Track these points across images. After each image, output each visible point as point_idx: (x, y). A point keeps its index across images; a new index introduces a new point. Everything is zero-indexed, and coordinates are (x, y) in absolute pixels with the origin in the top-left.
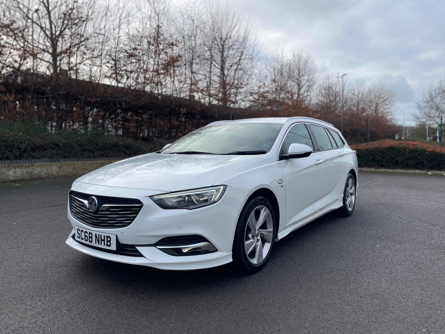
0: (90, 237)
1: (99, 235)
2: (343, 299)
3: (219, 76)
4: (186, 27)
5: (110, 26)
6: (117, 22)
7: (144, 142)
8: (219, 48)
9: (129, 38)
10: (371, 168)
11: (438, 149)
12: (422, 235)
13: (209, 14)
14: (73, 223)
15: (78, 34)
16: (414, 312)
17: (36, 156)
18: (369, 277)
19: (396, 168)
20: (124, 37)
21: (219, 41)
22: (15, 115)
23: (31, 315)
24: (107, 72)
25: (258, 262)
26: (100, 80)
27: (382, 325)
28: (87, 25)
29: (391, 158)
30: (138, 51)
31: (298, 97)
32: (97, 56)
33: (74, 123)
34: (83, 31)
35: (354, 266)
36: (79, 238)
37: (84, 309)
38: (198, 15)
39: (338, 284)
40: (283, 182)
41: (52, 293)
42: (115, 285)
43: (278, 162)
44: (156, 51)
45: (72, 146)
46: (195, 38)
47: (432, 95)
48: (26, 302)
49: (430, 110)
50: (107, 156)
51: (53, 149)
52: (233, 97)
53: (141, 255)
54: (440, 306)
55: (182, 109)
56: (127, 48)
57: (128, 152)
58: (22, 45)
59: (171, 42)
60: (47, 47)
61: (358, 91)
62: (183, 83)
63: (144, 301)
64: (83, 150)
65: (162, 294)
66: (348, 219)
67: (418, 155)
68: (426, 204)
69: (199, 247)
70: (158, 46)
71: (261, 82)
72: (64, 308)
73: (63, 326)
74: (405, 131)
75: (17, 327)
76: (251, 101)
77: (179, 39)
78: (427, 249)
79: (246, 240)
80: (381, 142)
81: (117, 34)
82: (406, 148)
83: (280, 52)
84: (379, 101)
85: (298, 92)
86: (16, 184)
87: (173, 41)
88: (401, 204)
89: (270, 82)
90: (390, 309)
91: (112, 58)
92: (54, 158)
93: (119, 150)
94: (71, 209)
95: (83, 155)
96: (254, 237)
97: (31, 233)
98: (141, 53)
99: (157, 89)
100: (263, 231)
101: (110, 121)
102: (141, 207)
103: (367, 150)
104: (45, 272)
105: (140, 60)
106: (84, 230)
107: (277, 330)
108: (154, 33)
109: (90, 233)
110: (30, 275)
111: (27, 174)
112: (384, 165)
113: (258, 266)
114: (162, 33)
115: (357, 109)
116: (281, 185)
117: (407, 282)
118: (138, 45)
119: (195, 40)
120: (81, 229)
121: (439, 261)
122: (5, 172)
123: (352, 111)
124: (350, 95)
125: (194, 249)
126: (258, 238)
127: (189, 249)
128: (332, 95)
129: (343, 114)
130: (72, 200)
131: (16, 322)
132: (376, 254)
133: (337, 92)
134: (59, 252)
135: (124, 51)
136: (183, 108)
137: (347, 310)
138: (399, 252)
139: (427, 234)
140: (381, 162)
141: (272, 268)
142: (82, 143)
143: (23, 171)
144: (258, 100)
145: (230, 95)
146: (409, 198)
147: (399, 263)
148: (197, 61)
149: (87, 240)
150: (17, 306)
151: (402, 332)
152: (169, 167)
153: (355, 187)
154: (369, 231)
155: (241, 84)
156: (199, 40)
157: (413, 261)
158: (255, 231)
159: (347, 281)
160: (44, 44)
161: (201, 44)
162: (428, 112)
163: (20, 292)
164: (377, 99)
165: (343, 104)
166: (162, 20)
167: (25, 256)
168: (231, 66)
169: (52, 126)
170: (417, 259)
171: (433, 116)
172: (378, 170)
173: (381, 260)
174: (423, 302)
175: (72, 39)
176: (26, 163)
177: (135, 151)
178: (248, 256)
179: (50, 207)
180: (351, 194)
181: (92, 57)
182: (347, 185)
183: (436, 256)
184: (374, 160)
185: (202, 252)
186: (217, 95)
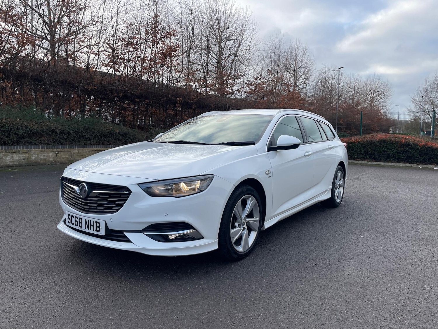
0: (80, 222)
1: (88, 220)
2: (323, 287)
3: (216, 67)
4: (184, 17)
5: (108, 15)
6: (115, 11)
7: (140, 131)
8: (217, 38)
9: (127, 27)
10: (363, 160)
11: (430, 143)
12: (406, 227)
13: (207, 4)
14: (64, 208)
15: (76, 22)
16: (391, 301)
17: (33, 142)
18: (350, 266)
19: (387, 161)
20: (122, 26)
21: (217, 31)
22: (13, 101)
23: (21, 296)
24: (105, 61)
25: (243, 250)
26: (98, 68)
27: (359, 312)
28: (85, 13)
29: (384, 151)
30: (136, 40)
31: (294, 89)
32: (95, 44)
33: (71, 110)
34: (81, 18)
35: (337, 255)
36: (69, 223)
37: (72, 292)
38: (197, 5)
39: (320, 273)
40: (270, 173)
41: (42, 276)
42: (103, 269)
43: (267, 153)
44: (153, 40)
45: (69, 133)
46: (193, 27)
47: (427, 90)
48: (16, 284)
49: (425, 104)
50: (103, 144)
51: (50, 135)
52: (229, 88)
53: (128, 241)
54: (417, 295)
55: (178, 99)
56: (124, 36)
57: (124, 140)
58: (20, 31)
59: (169, 31)
60: (45, 34)
61: (354, 84)
62: (180, 72)
63: (131, 284)
64: (80, 137)
65: (149, 279)
66: (336, 210)
67: (410, 148)
68: (413, 197)
69: (186, 234)
70: (156, 35)
71: (257, 73)
72: (53, 290)
73: (51, 307)
74: (399, 125)
75: (7, 307)
76: (247, 93)
77: (177, 28)
78: (410, 240)
79: (231, 229)
80: (373, 136)
81: (115, 22)
82: (398, 142)
83: (277, 43)
84: (375, 95)
85: (295, 84)
86: (13, 169)
87: (171, 30)
88: (389, 196)
89: (266, 74)
90: (368, 297)
91: (110, 46)
92: (51, 144)
93: (115, 138)
94: (62, 194)
95: (79, 142)
96: (241, 226)
97: (25, 217)
98: (139, 42)
99: (154, 78)
100: (250, 220)
101: (107, 109)
102: (129, 194)
103: (359, 143)
104: (36, 255)
105: (138, 49)
106: (75, 215)
107: (257, 314)
108: (152, 22)
109: (80, 218)
110: (22, 258)
111: (24, 160)
112: (376, 158)
113: (243, 253)
114: (160, 22)
115: (353, 103)
116: (269, 175)
117: (388, 272)
118: (136, 34)
119: (193, 30)
120: (71, 214)
121: (420, 253)
122: (2, 157)
123: (348, 104)
124: (346, 88)
125: (181, 236)
126: (244, 226)
127: (175, 236)
128: (328, 88)
129: (338, 107)
130: (63, 186)
131: (6, 302)
132: (359, 244)
133: (333, 85)
134: (52, 236)
135: (121, 39)
136: (179, 97)
137: (326, 297)
138: (383, 243)
139: (412, 226)
140: (373, 155)
141: (257, 255)
142: (79, 130)
143: (20, 157)
144: (255, 91)
145: (227, 85)
146: (398, 191)
147: (381, 254)
148: (194, 50)
149: (77, 225)
150: (8, 287)
151: (378, 319)
152: (164, 155)
153: (344, 179)
154: (355, 222)
155: (238, 75)
156: (196, 30)
157: (395, 252)
158: (241, 219)
159: (329, 270)
160: (42, 31)
161: (198, 34)
162: (423, 106)
163: (12, 274)
164: (373, 92)
165: (339, 97)
166: (160, 9)
167: (18, 240)
168: (228, 57)
169: (49, 113)
170: (399, 250)
171: (427, 110)
172: (370, 163)
173: (364, 251)
174: (400, 291)
175: (69, 26)
176: (23, 149)
177: (131, 140)
178: (234, 243)
179: (45, 192)
180: (340, 186)
181: (89, 45)
182: (336, 177)
183: (418, 248)
184: (367, 153)
185: (188, 239)
186: (213, 85)
